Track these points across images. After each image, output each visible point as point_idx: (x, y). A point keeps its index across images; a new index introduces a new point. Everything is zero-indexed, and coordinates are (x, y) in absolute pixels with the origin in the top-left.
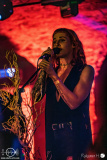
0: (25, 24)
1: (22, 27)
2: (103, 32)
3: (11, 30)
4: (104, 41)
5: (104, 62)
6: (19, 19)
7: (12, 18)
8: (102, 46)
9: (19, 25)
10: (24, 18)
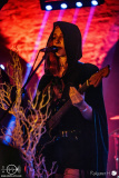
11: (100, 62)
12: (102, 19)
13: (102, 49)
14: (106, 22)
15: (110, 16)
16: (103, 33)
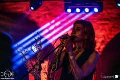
0: (49, 14)
1: (47, 16)
2: (106, 27)
3: (39, 18)
4: (106, 33)
5: (104, 49)
6: (45, 11)
7: (40, 9)
8: (105, 37)
9: (45, 15)
10: (49, 10)
11: (101, 50)
12: (104, 22)
13: (103, 42)
14: (107, 24)
15: (109, 21)
16: (104, 31)
